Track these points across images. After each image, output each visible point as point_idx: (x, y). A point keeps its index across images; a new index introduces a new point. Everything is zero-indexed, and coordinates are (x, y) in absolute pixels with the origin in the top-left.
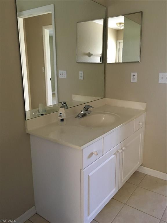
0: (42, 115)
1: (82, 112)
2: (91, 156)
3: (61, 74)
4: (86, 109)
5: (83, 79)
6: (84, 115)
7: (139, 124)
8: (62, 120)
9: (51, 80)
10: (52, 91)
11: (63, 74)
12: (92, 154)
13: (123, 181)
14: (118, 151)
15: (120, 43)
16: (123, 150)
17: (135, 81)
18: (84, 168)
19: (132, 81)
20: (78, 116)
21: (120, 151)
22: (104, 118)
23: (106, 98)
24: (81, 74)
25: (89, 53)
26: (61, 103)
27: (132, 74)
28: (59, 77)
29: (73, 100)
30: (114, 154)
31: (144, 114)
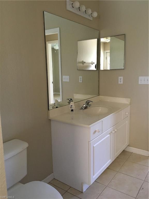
0: (57, 107)
1: (84, 106)
2: (95, 133)
3: (65, 79)
4: (88, 103)
5: (82, 82)
6: (86, 108)
7: (126, 114)
8: (72, 110)
9: (52, 83)
10: (54, 92)
11: (66, 78)
12: (95, 131)
13: (115, 155)
14: (112, 132)
15: (107, 53)
16: (115, 131)
17: (122, 83)
18: (91, 140)
19: (119, 83)
20: (82, 108)
21: (113, 132)
22: (100, 110)
23: (100, 96)
24: (81, 78)
25: (83, 61)
26: (68, 99)
27: (119, 78)
28: (63, 81)
29: (75, 98)
30: (109, 134)
31: (129, 106)
